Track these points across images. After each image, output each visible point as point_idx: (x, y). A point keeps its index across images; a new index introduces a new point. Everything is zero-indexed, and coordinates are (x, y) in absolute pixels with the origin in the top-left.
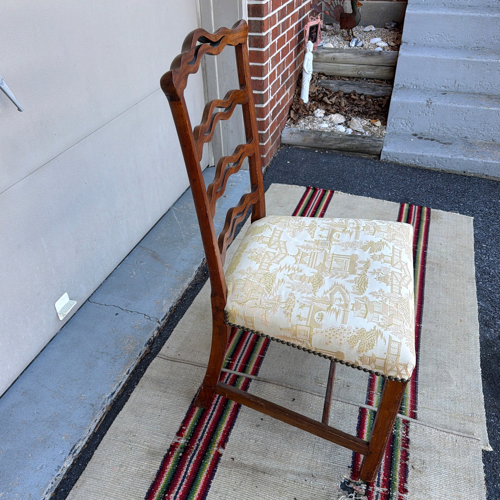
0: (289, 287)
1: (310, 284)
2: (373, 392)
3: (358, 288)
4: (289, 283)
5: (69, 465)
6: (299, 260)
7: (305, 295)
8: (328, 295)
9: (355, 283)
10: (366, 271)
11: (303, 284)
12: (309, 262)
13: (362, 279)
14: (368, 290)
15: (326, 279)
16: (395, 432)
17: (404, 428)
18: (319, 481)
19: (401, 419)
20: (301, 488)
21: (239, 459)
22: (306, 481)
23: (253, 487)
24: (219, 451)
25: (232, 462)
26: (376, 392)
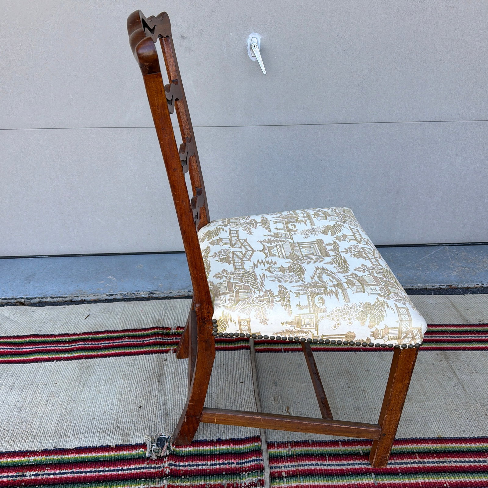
2: (290, 446)
5: (143, 296)
16: (245, 475)
18: (162, 419)
19: (264, 478)
20: (152, 409)
21: (166, 363)
22: (160, 410)
23: (145, 378)
24: (170, 351)
25: (163, 361)
26: (292, 450)
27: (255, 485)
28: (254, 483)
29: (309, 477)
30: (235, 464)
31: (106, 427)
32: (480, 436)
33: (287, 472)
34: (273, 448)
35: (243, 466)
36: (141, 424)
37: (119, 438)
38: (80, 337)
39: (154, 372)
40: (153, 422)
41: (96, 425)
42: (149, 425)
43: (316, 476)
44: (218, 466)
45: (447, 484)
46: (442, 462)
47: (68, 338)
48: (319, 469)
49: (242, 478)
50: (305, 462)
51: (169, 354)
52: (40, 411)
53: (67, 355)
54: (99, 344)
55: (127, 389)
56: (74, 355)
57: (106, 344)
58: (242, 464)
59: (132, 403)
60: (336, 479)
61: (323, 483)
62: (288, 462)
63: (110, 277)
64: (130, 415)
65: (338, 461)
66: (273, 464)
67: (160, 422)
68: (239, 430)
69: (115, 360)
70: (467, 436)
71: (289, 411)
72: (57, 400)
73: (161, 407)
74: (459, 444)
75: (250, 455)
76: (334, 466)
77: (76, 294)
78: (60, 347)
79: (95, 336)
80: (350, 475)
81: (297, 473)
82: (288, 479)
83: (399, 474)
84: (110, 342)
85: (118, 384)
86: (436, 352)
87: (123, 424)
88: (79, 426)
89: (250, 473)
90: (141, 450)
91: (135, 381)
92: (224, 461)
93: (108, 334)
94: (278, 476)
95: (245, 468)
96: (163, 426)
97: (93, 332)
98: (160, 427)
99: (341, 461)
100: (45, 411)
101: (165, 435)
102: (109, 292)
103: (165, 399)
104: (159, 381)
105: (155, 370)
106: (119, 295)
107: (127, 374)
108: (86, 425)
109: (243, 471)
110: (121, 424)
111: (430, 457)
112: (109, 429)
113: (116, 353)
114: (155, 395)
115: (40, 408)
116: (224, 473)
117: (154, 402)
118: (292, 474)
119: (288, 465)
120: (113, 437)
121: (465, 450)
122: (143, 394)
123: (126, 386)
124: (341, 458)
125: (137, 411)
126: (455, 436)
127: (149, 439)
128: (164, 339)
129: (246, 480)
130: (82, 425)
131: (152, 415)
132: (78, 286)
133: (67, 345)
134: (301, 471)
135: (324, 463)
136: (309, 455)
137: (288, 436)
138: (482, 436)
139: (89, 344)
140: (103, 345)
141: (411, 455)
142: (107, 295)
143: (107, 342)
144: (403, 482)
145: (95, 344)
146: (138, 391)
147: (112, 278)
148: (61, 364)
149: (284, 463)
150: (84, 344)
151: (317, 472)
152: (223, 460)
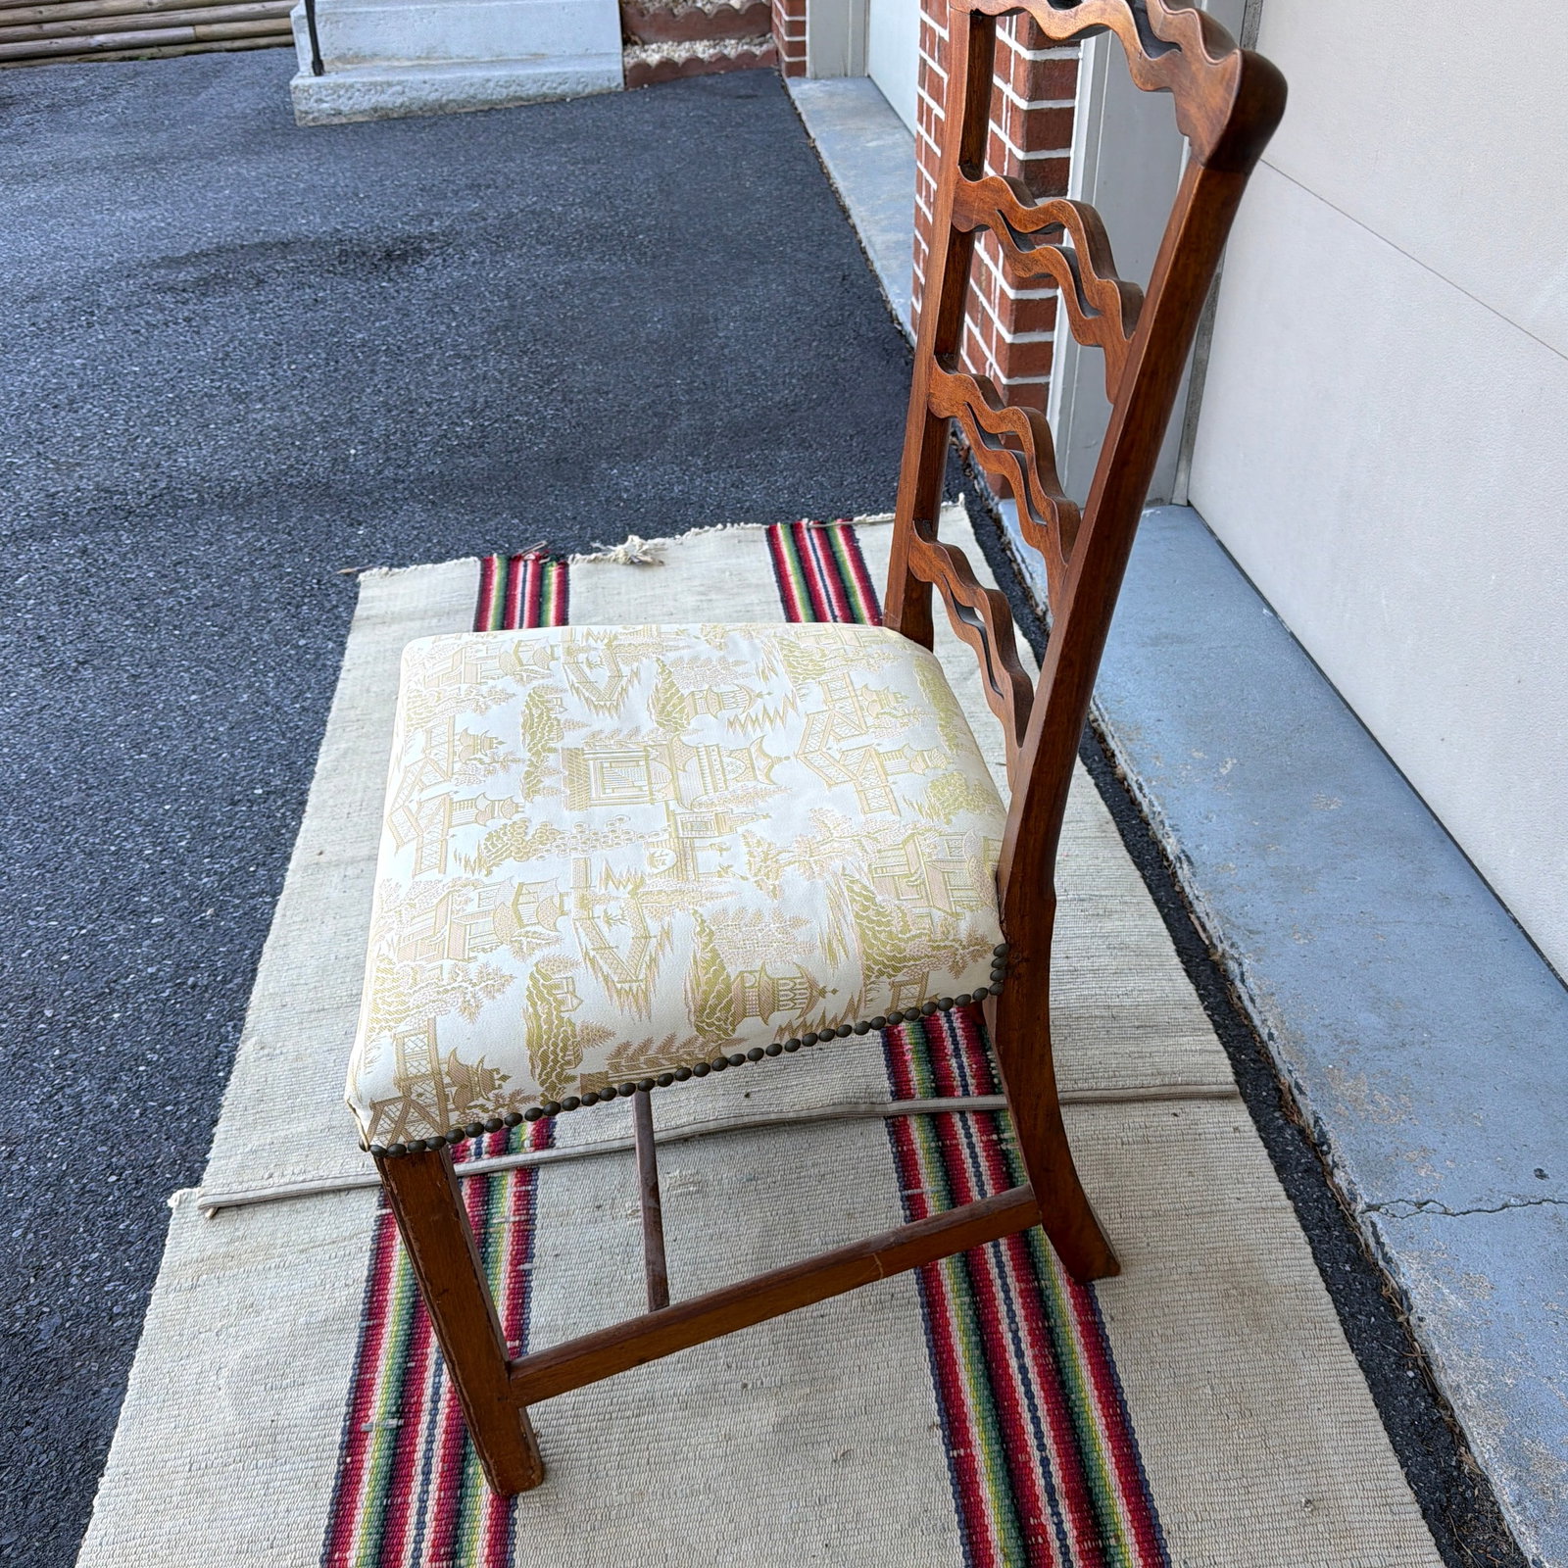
0: (737, 663)
1: (686, 692)
3: (549, 705)
4: (746, 675)
6: (754, 756)
7: (686, 653)
8: (626, 670)
9: (559, 721)
10: (532, 764)
11: (706, 687)
12: (721, 761)
13: (542, 738)
14: (520, 703)
15: (647, 722)
80: (406, 1363)
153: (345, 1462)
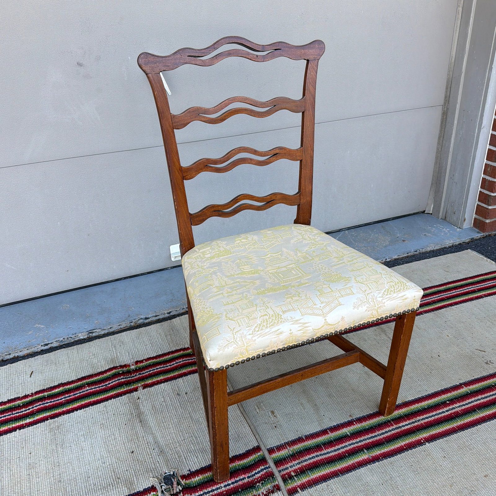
2: (288, 447)
16: (259, 485)
17: (269, 490)
18: (160, 458)
19: (277, 483)
20: (145, 450)
21: (141, 402)
22: (154, 449)
23: (124, 422)
24: (139, 389)
25: (136, 400)
26: (291, 449)
27: (273, 492)
28: (270, 491)
29: (315, 469)
30: (247, 478)
31: (105, 482)
32: (433, 392)
33: (295, 471)
34: (274, 453)
35: (254, 478)
36: (141, 469)
37: (124, 489)
38: (34, 397)
39: (131, 414)
40: (152, 463)
41: (94, 483)
42: (149, 468)
43: (320, 466)
44: (232, 486)
45: (424, 440)
46: (413, 423)
47: (21, 401)
48: (321, 459)
49: (257, 489)
50: (306, 457)
51: (140, 391)
52: (26, 488)
53: (28, 421)
54: (58, 400)
55: (111, 438)
56: (36, 418)
57: (67, 398)
58: (253, 476)
59: (122, 450)
60: (337, 464)
61: (328, 471)
62: (292, 462)
63: (37, 325)
64: (125, 463)
65: (333, 448)
66: (280, 468)
67: (159, 461)
68: (238, 446)
69: (85, 412)
70: (423, 395)
71: (275, 415)
72: (39, 470)
73: (154, 446)
74: (420, 403)
75: (256, 465)
76: (331, 452)
77: (6, 352)
78: (16, 414)
79: (50, 392)
80: (347, 456)
81: (303, 469)
82: (298, 477)
83: (384, 443)
84: (70, 395)
85: (99, 435)
86: (373, 328)
87: (122, 474)
88: (77, 489)
89: (263, 482)
90: (152, 493)
91: (115, 428)
92: (236, 478)
93: (64, 387)
94: (288, 477)
95: (257, 479)
96: (164, 464)
97: (47, 389)
98: (161, 465)
99: (335, 446)
100: (31, 486)
101: (169, 471)
102: (44, 342)
103: (154, 437)
104: (141, 422)
105: (131, 411)
106: (55, 342)
107: (104, 423)
108: (83, 487)
109: (256, 483)
110: (120, 474)
111: (402, 421)
112: (110, 483)
113: (83, 404)
114: (142, 436)
115: (23, 484)
116: (240, 490)
117: (144, 443)
118: (300, 471)
119: (292, 464)
120: (117, 489)
121: (426, 407)
122: (130, 439)
123: (108, 435)
124: (334, 444)
125: (131, 456)
126: (415, 398)
127: (155, 480)
128: (128, 378)
129: (262, 490)
130: (79, 488)
131: (148, 456)
132: (4, 343)
133: (24, 409)
134: (306, 466)
135: (323, 452)
136: (308, 450)
137: (283, 438)
138: (434, 391)
139: (48, 403)
140: (63, 399)
141: (388, 424)
142: (42, 346)
143: (67, 396)
144: (390, 449)
145: (55, 401)
146: (123, 437)
147: (39, 326)
148: (26, 431)
149: (289, 463)
150: (42, 404)
151: (320, 463)
152: (234, 478)
153: (382, 459)
